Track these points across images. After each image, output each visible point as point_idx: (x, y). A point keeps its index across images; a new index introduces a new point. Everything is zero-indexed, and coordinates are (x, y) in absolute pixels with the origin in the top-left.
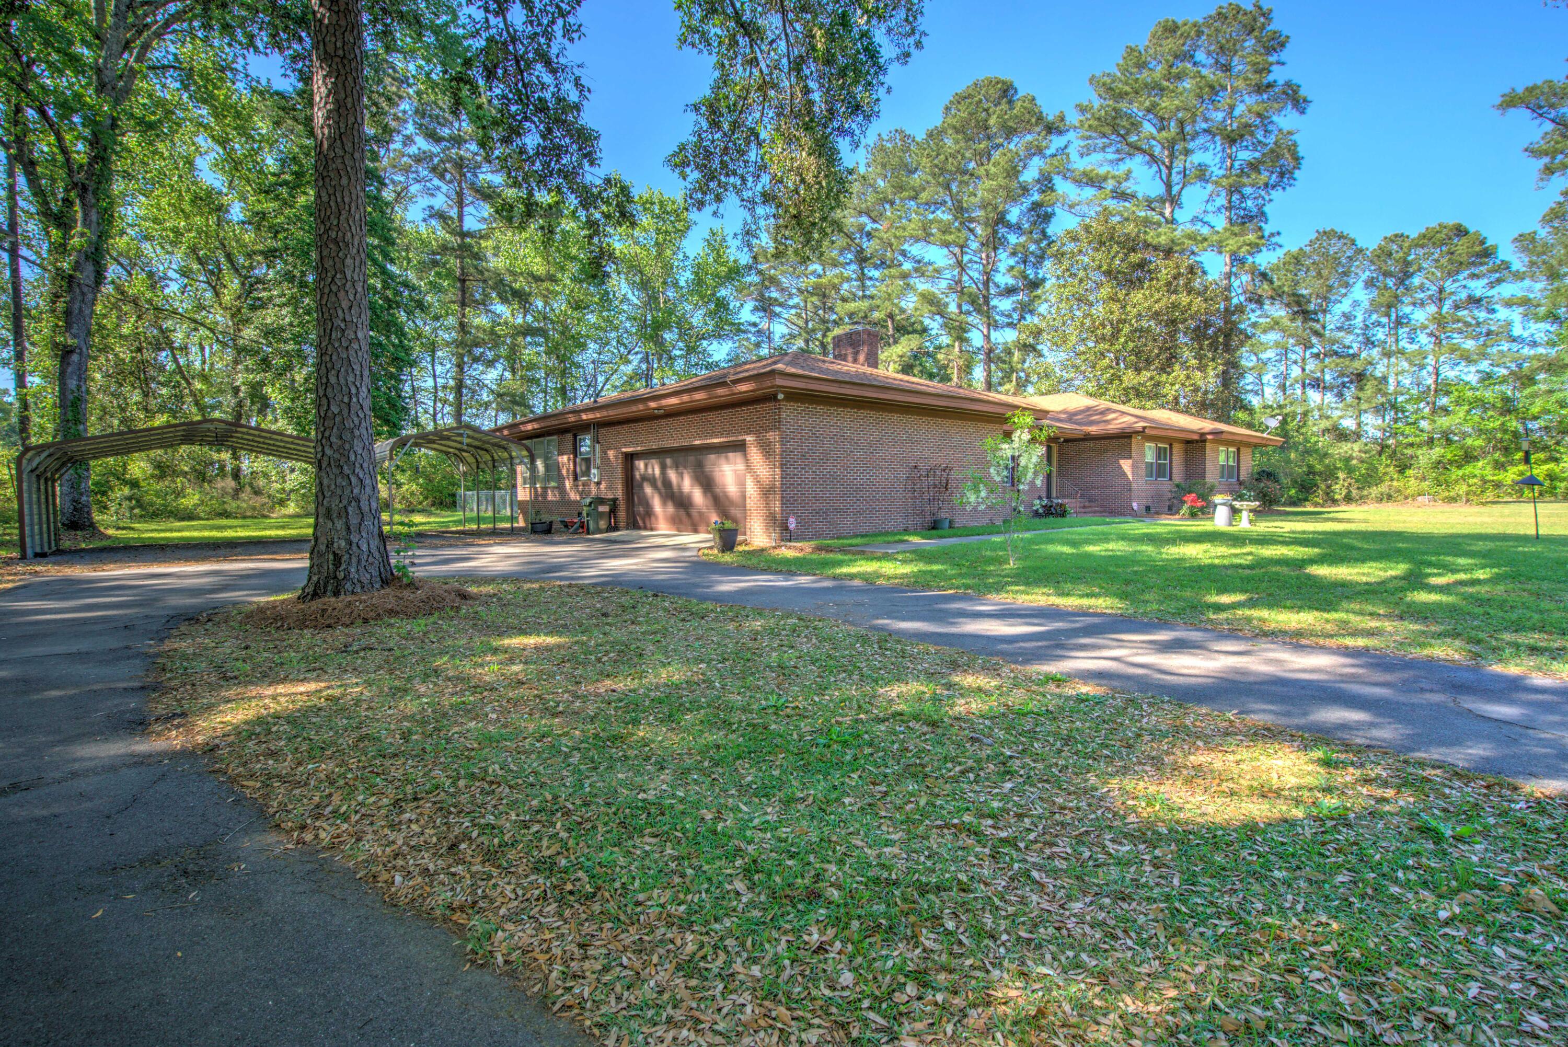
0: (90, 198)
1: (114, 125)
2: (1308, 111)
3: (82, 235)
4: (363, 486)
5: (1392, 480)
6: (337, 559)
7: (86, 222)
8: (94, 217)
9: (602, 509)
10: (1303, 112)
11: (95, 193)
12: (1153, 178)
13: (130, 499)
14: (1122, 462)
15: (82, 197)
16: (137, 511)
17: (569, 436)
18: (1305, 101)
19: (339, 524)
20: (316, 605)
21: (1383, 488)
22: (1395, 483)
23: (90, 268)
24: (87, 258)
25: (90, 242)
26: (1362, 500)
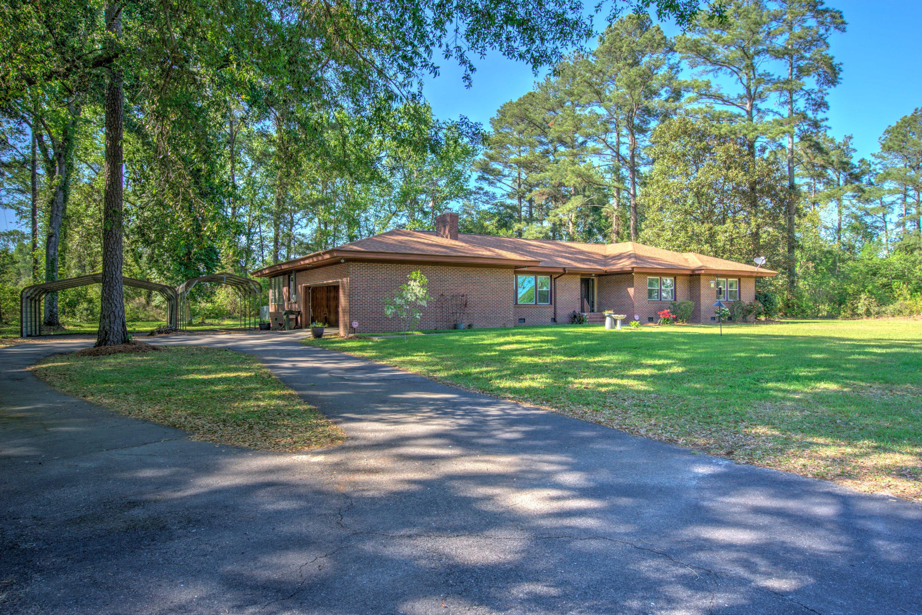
0: (62, 159)
1: (74, 123)
2: (846, 30)
3: (58, 178)
4: (116, 307)
5: (905, 299)
6: (106, 333)
7: (60, 173)
8: (64, 169)
9: (292, 317)
10: (844, 30)
11: (65, 157)
12: (736, 83)
13: (87, 310)
14: (629, 289)
15: (59, 160)
16: (90, 317)
17: (287, 276)
18: (843, 23)
19: (107, 321)
20: (97, 348)
21: (897, 305)
22: (908, 302)
23: (61, 194)
24: (60, 189)
25: (62, 181)
26: (879, 314)
